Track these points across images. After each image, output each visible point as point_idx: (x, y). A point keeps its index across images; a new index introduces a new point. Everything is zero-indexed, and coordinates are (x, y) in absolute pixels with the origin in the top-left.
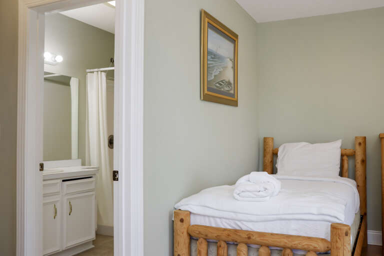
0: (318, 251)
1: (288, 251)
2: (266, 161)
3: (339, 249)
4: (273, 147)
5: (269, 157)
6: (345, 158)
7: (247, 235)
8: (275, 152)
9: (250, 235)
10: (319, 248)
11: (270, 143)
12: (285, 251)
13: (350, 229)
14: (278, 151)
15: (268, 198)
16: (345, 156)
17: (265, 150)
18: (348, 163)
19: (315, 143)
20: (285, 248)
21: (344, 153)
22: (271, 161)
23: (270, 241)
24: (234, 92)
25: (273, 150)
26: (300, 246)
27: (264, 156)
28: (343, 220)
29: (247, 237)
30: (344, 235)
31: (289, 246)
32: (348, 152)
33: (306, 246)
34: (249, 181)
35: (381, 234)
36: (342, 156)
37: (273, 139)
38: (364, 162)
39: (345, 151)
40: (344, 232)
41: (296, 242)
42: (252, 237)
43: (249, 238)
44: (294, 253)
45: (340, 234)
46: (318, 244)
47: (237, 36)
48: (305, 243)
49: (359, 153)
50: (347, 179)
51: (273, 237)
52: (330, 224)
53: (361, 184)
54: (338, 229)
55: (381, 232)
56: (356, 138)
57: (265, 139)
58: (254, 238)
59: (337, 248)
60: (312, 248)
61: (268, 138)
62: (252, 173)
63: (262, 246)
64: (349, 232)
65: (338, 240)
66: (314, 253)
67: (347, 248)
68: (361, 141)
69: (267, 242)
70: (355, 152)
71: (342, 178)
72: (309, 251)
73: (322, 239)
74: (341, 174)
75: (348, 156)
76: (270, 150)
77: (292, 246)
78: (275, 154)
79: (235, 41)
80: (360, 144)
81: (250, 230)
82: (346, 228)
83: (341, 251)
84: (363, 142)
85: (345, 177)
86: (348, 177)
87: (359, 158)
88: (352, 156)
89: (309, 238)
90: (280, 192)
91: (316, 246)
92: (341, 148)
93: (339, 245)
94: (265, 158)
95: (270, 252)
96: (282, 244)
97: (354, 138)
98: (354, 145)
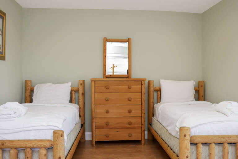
0: (46, 147)
1: (29, 150)
2: (27, 95)
3: (58, 144)
4: (31, 86)
5: (28, 93)
6: (73, 92)
7: (2, 143)
8: (32, 89)
9: (4, 143)
10: (46, 146)
11: (29, 84)
12: (26, 150)
13: (64, 133)
14: (34, 88)
15: (17, 118)
16: (73, 91)
17: (26, 88)
18: (75, 95)
19: (57, 84)
20: (27, 148)
21: (72, 89)
22: (30, 95)
23: (17, 145)
24: (2, 51)
25: (31, 88)
26: (35, 146)
27: (25, 92)
28: (61, 128)
29: (1, 144)
30: (60, 136)
31: (29, 146)
32: (75, 89)
33: (39, 146)
34: (5, 108)
35: (91, 133)
36: (71, 91)
37: (31, 81)
38: (83, 94)
39: (74, 88)
40: (60, 134)
41: (33, 144)
42: (5, 144)
43: (3, 145)
44: (32, 150)
45: (58, 136)
46: (46, 143)
47: (5, 14)
48: (38, 144)
49: (80, 90)
50: (74, 104)
51: (19, 142)
52: (53, 130)
53: (82, 107)
54: (57, 133)
55: (91, 132)
56: (79, 81)
57: (26, 81)
58: (6, 144)
59: (56, 144)
60: (42, 146)
61: (28, 81)
62: (7, 103)
63: (12, 148)
64: (63, 134)
65: (57, 140)
66: (44, 149)
67: (62, 144)
68: (82, 82)
69: (15, 146)
70: (79, 89)
71: (71, 104)
72: (41, 148)
73: (49, 140)
74: (71, 102)
75: (75, 91)
76: (29, 88)
77: (31, 146)
78: (32, 91)
79: (3, 17)
80: (81, 84)
81: (4, 139)
82: (61, 132)
83: (59, 146)
84: (83, 83)
85: (73, 103)
86: (75, 103)
87: (81, 92)
88: (77, 91)
89: (41, 140)
90: (25, 114)
91: (45, 144)
92: (71, 86)
93: (58, 142)
94: (26, 93)
95: (17, 151)
96: (24, 146)
97: (78, 80)
98: (79, 85)
